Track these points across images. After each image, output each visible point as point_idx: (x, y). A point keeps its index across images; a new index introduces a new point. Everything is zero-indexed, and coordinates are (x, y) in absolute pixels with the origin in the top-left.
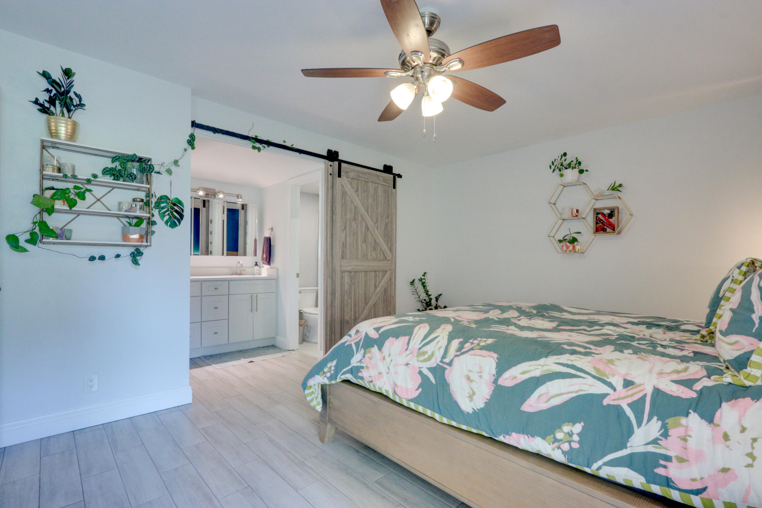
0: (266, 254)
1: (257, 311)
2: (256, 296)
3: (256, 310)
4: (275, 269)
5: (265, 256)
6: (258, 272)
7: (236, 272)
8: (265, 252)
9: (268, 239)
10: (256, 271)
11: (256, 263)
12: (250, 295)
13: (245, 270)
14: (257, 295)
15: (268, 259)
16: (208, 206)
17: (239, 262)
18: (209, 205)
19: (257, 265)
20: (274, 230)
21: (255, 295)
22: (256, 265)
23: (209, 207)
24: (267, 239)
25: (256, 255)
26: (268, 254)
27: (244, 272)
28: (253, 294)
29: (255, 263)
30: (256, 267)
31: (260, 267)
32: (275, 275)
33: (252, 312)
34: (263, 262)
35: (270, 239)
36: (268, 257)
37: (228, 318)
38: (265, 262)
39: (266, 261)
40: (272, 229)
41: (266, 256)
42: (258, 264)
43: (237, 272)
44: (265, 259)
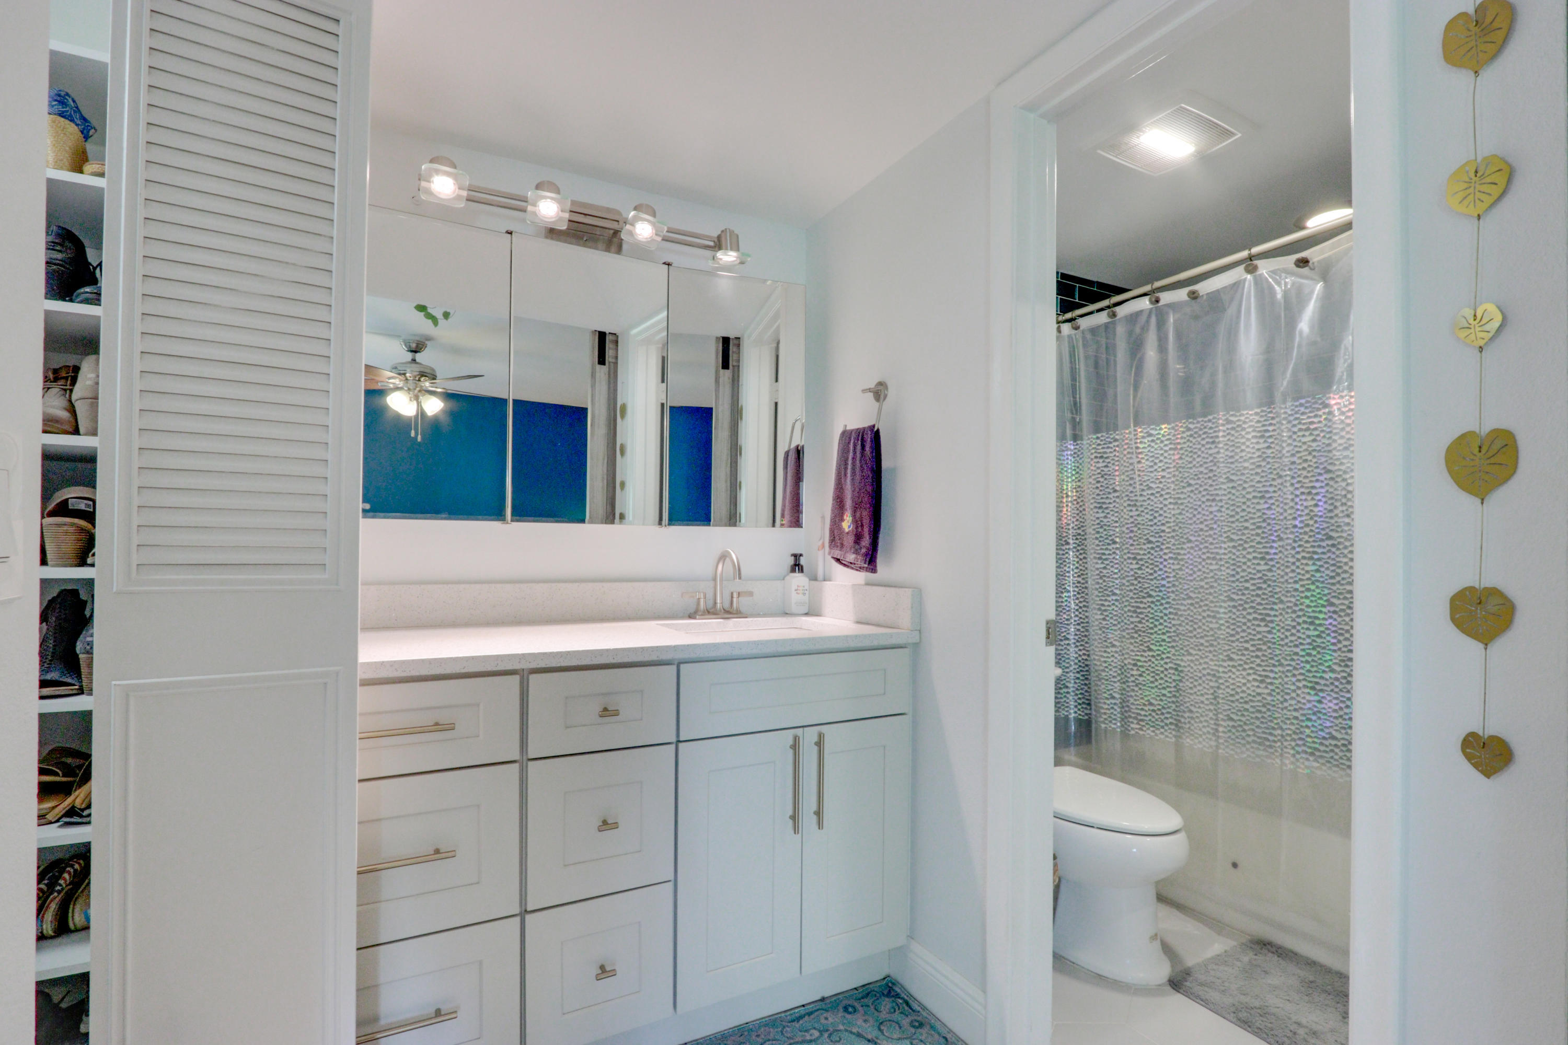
0: (854, 516)
1: (820, 825)
2: (816, 739)
3: (815, 818)
4: (909, 592)
5: (847, 524)
6: (806, 598)
7: (710, 604)
8: (848, 503)
9: (868, 438)
10: (795, 598)
11: (797, 557)
12: (788, 736)
13: (751, 594)
14: (821, 736)
15: (866, 541)
16: (614, 360)
17: (724, 557)
18: (616, 358)
19: (801, 570)
20: (892, 392)
21: (810, 736)
22: (797, 566)
23: (616, 363)
24: (863, 441)
25: (796, 522)
26: (866, 514)
27: (743, 603)
28: (799, 732)
29: (791, 561)
30: (797, 575)
31: (814, 578)
32: (905, 620)
33: (796, 830)
34: (838, 553)
35: (876, 436)
36: (866, 530)
37: (672, 877)
38: (851, 557)
39: (856, 552)
40: (879, 392)
41: (858, 523)
42: (803, 561)
43: (715, 603)
44: (849, 540)
